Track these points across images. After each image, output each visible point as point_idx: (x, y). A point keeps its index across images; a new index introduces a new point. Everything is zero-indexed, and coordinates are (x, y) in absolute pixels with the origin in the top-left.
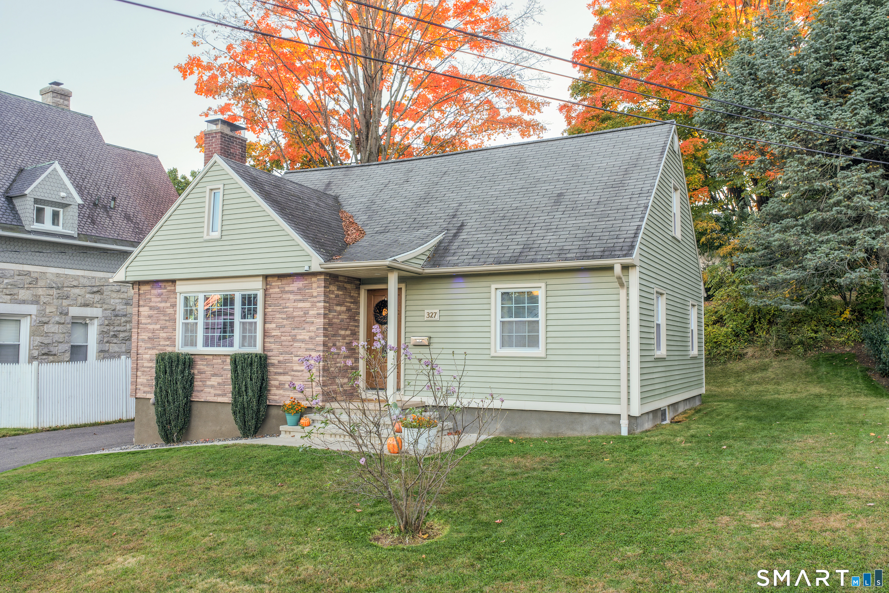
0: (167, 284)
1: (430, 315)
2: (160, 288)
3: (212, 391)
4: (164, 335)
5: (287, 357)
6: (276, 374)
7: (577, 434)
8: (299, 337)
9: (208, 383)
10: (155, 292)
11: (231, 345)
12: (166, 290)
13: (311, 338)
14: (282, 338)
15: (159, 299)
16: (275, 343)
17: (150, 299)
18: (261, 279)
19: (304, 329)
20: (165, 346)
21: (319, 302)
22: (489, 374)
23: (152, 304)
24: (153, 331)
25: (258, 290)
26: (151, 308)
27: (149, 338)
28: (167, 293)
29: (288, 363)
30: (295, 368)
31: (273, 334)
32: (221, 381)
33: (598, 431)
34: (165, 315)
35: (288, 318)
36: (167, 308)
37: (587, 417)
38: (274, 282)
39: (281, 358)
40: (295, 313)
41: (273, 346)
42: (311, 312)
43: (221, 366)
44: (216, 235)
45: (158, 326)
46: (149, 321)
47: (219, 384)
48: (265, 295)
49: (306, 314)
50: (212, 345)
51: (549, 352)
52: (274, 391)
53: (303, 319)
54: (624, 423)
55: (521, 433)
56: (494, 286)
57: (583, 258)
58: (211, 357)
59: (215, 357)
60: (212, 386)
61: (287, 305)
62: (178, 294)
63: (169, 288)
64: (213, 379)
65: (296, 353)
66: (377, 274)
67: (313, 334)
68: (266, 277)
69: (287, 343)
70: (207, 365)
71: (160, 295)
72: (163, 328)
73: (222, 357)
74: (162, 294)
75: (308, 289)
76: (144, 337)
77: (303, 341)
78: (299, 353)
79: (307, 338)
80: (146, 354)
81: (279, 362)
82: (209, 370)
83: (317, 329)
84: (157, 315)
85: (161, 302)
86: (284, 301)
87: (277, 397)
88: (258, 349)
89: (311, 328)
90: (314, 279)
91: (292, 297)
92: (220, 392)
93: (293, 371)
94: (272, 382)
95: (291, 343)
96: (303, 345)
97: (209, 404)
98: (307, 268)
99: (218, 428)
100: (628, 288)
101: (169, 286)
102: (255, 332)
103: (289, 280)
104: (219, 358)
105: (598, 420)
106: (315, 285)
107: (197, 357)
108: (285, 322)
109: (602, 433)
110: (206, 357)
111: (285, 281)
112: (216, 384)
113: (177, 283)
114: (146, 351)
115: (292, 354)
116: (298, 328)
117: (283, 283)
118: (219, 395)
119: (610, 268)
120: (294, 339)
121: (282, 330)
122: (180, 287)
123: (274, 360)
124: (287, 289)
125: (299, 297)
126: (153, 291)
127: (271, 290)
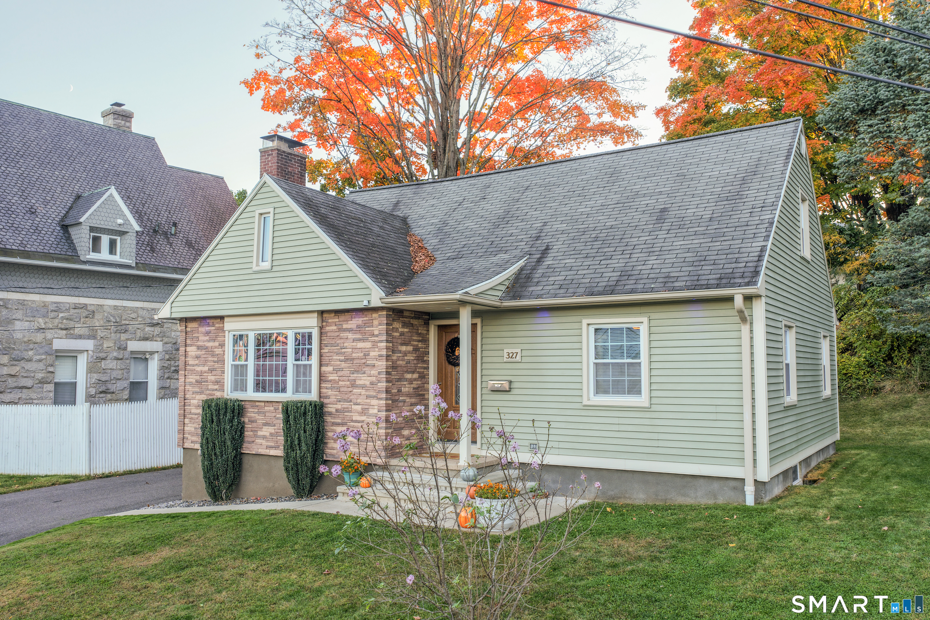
0: (215, 321)
1: (511, 355)
2: (208, 325)
3: (264, 442)
4: (213, 378)
5: (346, 405)
6: (334, 424)
7: (689, 501)
8: (358, 382)
9: (260, 433)
10: (203, 329)
11: (284, 390)
12: (213, 328)
13: (372, 383)
14: (340, 383)
15: (207, 338)
16: (332, 388)
17: (198, 337)
18: (316, 315)
19: (364, 373)
20: (213, 390)
21: (381, 341)
22: (581, 426)
23: (200, 343)
24: (201, 373)
25: (312, 327)
26: (199, 348)
27: (197, 381)
28: (215, 331)
29: (346, 412)
30: (354, 418)
31: (330, 378)
32: (273, 431)
33: (715, 497)
34: (213, 356)
35: (346, 360)
36: (216, 347)
37: (702, 481)
38: (331, 318)
39: (339, 406)
40: (354, 355)
41: (330, 392)
42: (372, 354)
43: (274, 414)
44: (266, 265)
45: (206, 368)
46: (197, 362)
47: (271, 434)
48: (321, 334)
49: (366, 355)
50: (264, 390)
51: (654, 401)
52: (331, 444)
53: (363, 361)
54: (750, 490)
55: (620, 498)
56: (585, 322)
57: (695, 287)
58: (263, 404)
59: (267, 404)
60: (264, 437)
61: (345, 345)
62: (227, 332)
63: (217, 325)
64: (265, 428)
65: (355, 401)
66: (448, 309)
67: (374, 379)
68: (322, 313)
69: (345, 389)
70: (259, 413)
71: (208, 333)
72: (211, 370)
73: (274, 404)
74: (210, 332)
75: (368, 327)
76: (191, 380)
77: (363, 387)
78: (358, 401)
79: (368, 383)
80: (194, 399)
81: (337, 410)
82: (260, 419)
83: (379, 373)
84: (205, 356)
85: (209, 341)
86: (342, 341)
87: (335, 451)
88: (313, 396)
89: (372, 372)
90: (375, 315)
91: (350, 336)
92: (272, 444)
93: (352, 421)
94: (330, 434)
95: (350, 389)
96: (363, 392)
97: (261, 457)
98: (365, 303)
99: (271, 484)
100: (751, 323)
101: (218, 323)
102: (310, 376)
103: (347, 316)
104: (271, 404)
105: (716, 485)
106: (376, 322)
107: (247, 403)
108: (343, 365)
109: (721, 501)
110: (257, 404)
111: (342, 317)
112: (268, 434)
113: (226, 319)
114: (194, 396)
115: (351, 401)
116: (357, 372)
117: (341, 319)
118: (271, 447)
119: (730, 299)
120: (353, 385)
121: (340, 373)
122: (228, 325)
123: (331, 408)
124: (345, 326)
125: (358, 336)
126: (200, 329)
127: (327, 328)
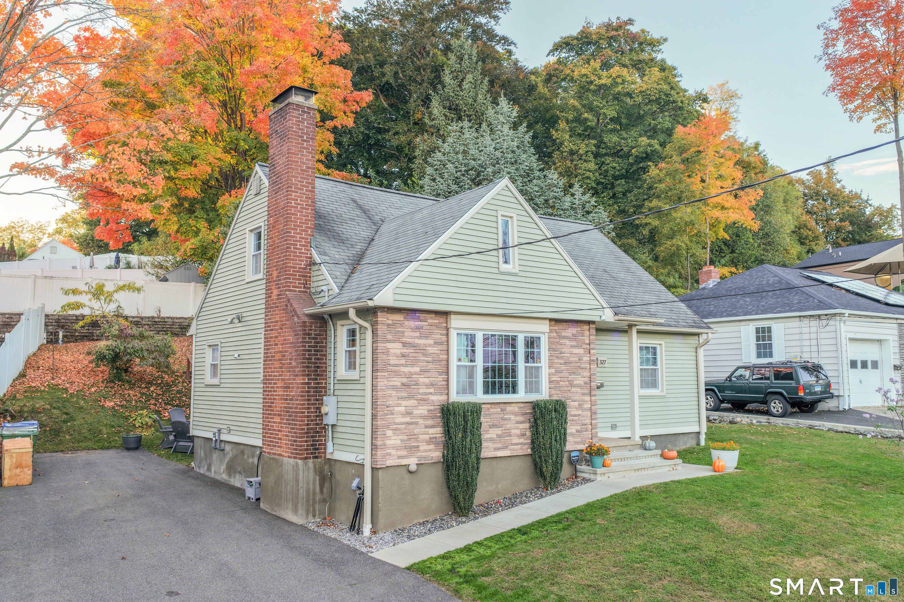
1: (602, 362)
4: (427, 380)
9: (486, 436)
10: (412, 323)
11: (516, 391)
12: (426, 324)
13: (585, 383)
16: (554, 388)
17: (403, 332)
19: (580, 375)
21: (593, 349)
23: (406, 340)
25: (543, 333)
28: (428, 327)
31: (553, 379)
35: (565, 363)
40: (571, 359)
41: (553, 392)
42: (585, 359)
47: (498, 436)
49: (581, 360)
50: (493, 392)
51: (667, 392)
54: (703, 437)
61: (563, 350)
62: (453, 330)
67: (587, 379)
68: (551, 320)
69: (565, 389)
71: (418, 328)
74: (422, 328)
77: (579, 386)
78: (575, 398)
79: (582, 383)
82: (485, 422)
83: (591, 374)
86: (561, 347)
88: (544, 396)
89: (585, 374)
90: (586, 327)
91: (567, 342)
95: (569, 388)
96: (579, 390)
98: (603, 318)
102: (540, 378)
103: (566, 325)
106: (587, 333)
108: (563, 367)
113: (452, 316)
115: (570, 399)
116: (574, 373)
120: (572, 385)
121: (562, 375)
122: (455, 322)
124: (563, 334)
125: (574, 343)
